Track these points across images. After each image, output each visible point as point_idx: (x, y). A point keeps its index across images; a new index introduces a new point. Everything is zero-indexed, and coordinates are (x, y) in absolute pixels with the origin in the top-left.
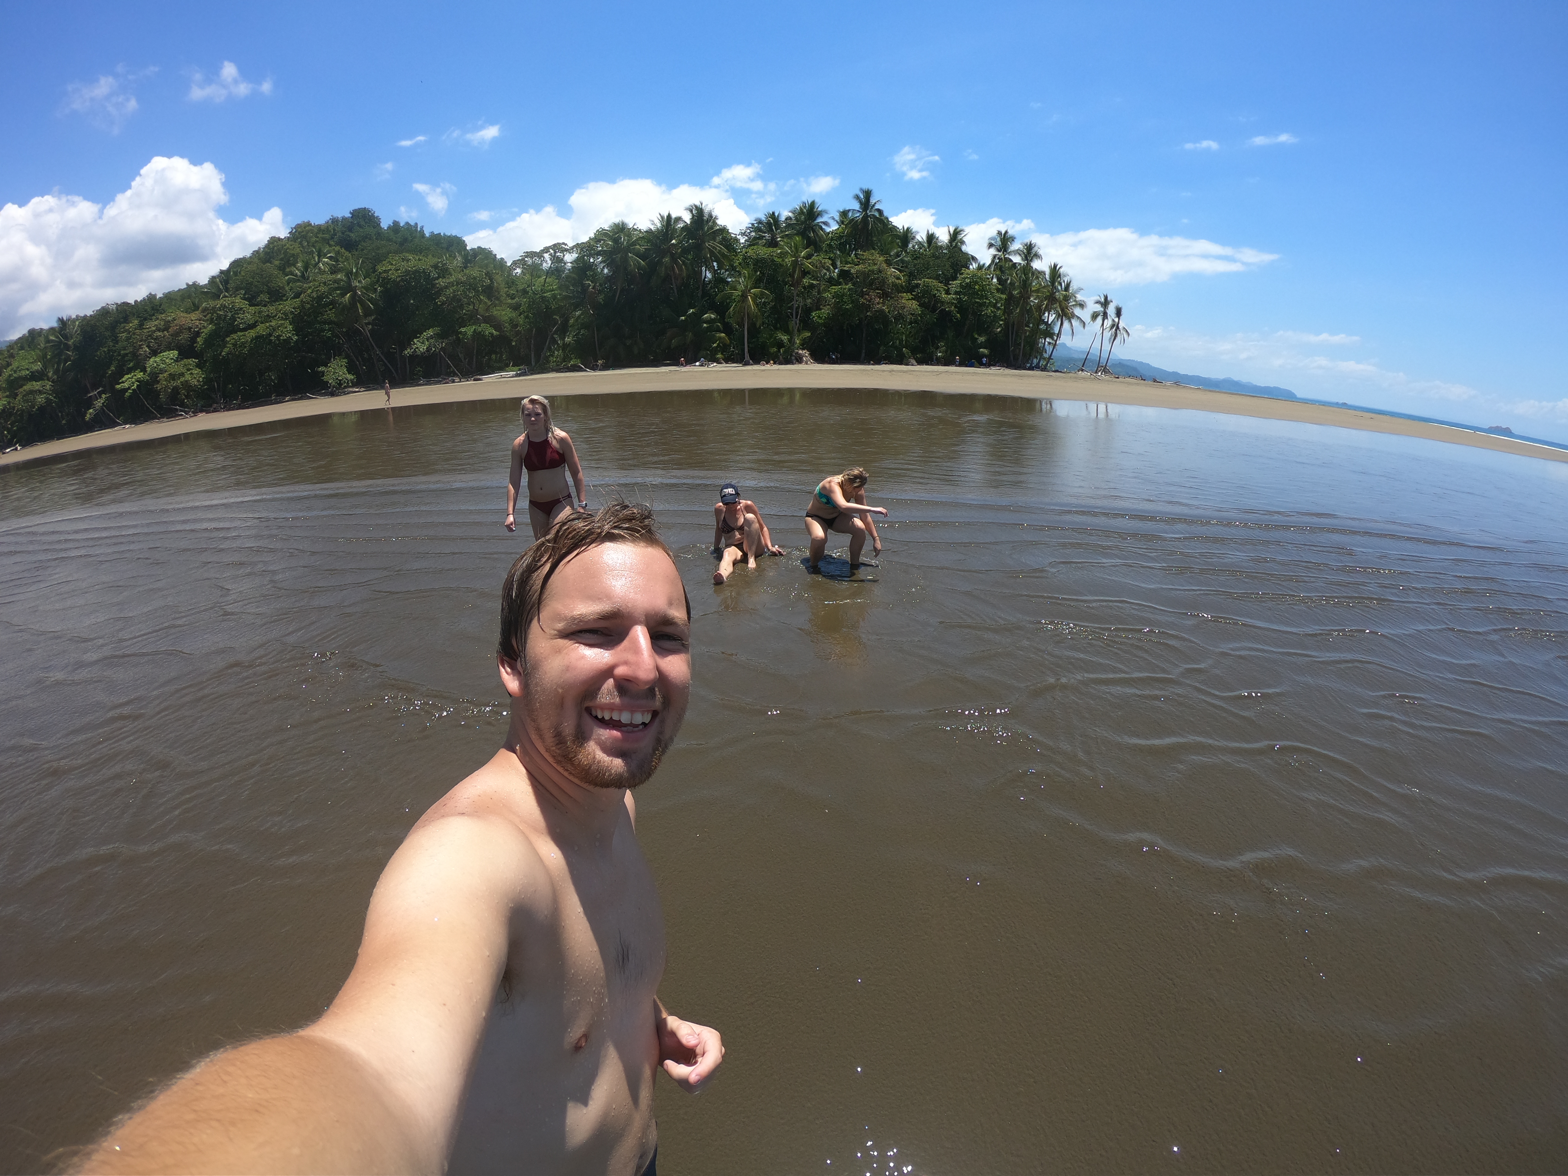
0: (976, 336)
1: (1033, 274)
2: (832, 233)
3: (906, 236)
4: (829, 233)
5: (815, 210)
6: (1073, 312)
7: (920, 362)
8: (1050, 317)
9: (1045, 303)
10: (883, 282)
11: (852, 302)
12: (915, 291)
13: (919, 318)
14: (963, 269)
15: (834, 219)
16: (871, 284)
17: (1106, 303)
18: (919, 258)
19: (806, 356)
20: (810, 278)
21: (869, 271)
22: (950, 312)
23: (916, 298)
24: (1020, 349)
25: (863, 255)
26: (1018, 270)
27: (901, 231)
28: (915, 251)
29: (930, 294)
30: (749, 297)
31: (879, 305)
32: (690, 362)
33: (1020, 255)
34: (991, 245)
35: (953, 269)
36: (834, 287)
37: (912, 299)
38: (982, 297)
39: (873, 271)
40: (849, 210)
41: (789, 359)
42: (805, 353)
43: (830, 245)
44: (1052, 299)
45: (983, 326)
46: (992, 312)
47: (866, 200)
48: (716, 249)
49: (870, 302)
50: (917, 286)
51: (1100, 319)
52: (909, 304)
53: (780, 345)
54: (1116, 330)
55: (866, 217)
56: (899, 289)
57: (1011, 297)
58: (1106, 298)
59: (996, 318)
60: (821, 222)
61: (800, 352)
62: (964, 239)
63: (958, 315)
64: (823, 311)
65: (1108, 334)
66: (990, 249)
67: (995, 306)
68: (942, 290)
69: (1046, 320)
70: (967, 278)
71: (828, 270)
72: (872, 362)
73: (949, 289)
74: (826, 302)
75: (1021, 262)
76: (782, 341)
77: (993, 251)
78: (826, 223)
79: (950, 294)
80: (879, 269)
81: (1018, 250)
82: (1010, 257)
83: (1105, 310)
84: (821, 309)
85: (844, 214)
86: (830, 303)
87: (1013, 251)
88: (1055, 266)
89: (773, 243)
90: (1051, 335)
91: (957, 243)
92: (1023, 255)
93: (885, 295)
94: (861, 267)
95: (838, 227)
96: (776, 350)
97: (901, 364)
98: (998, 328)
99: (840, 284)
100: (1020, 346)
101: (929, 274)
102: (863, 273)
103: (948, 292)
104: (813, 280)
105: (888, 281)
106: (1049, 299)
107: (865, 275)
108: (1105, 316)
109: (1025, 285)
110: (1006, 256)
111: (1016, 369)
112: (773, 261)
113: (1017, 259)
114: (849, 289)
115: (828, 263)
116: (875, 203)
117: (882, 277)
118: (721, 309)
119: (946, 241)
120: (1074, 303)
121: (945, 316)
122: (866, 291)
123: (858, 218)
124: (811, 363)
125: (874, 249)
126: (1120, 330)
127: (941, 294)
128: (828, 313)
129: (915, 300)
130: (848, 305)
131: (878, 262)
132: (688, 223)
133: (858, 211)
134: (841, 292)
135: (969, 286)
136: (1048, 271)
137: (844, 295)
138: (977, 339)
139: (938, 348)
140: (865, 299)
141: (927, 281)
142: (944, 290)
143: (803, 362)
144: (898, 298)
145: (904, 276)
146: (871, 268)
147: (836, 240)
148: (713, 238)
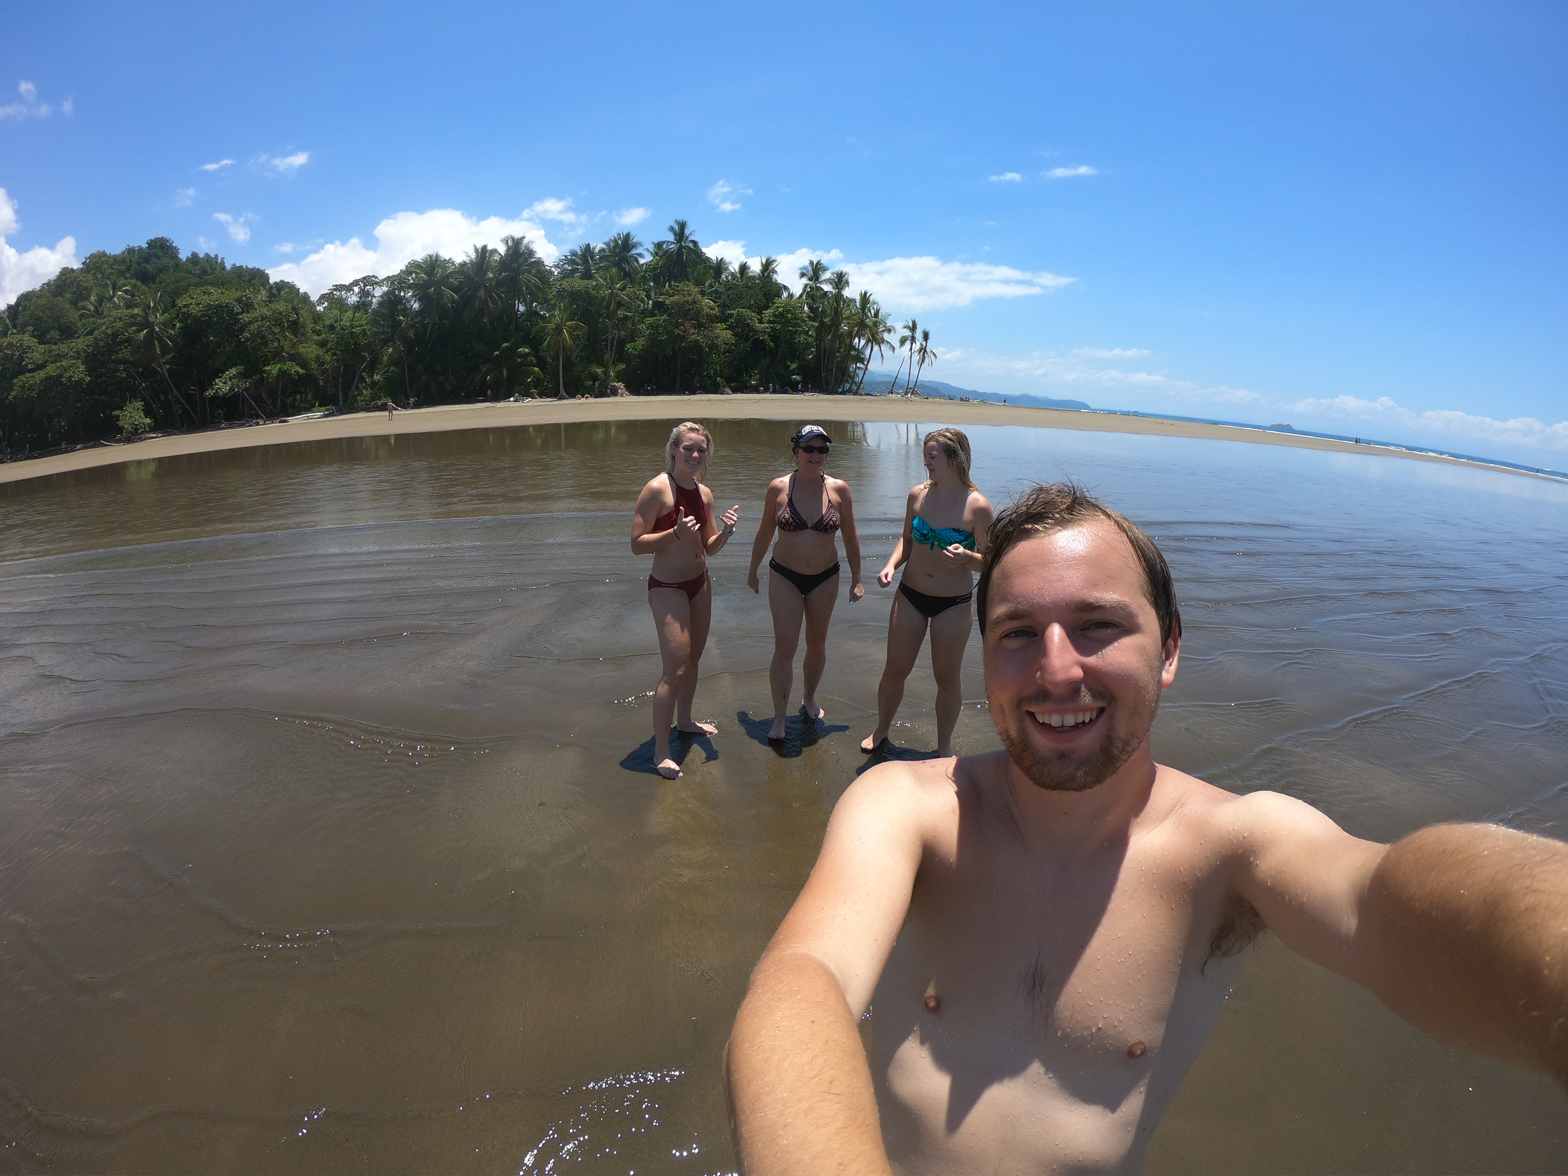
0: (789, 363)
1: (844, 301)
2: (646, 264)
3: (720, 267)
4: (643, 265)
5: (630, 242)
6: (882, 337)
7: (735, 391)
8: (859, 342)
9: (856, 329)
10: (698, 312)
11: (667, 333)
12: (729, 321)
13: (733, 347)
14: (776, 298)
15: (648, 250)
16: (686, 315)
17: (913, 328)
18: (732, 288)
19: (621, 388)
20: (624, 310)
21: (685, 301)
22: (763, 341)
23: (730, 328)
24: (832, 374)
25: (678, 286)
26: (829, 299)
27: (714, 262)
28: (728, 281)
29: (745, 324)
30: (565, 330)
31: (694, 335)
32: (505, 397)
33: (831, 284)
34: (803, 275)
35: (766, 299)
36: (649, 319)
37: (726, 329)
38: (795, 325)
39: (687, 302)
40: (664, 242)
41: (603, 392)
42: (620, 385)
44: (862, 325)
45: (795, 352)
46: (805, 339)
47: (680, 231)
48: (531, 282)
49: (685, 332)
50: (731, 316)
51: (908, 344)
52: (723, 334)
53: (595, 377)
54: (924, 353)
55: (680, 248)
56: (713, 319)
57: (822, 323)
58: (914, 323)
59: (808, 346)
60: (635, 254)
61: (616, 384)
62: (777, 269)
63: (772, 344)
64: (637, 342)
65: (916, 357)
66: (802, 279)
67: (807, 333)
68: (755, 319)
69: (857, 347)
70: (780, 307)
71: (643, 301)
72: (687, 392)
73: (762, 318)
74: (641, 333)
75: (832, 291)
76: (596, 374)
77: (805, 281)
78: (641, 255)
79: (763, 323)
80: (693, 300)
81: (829, 279)
82: (821, 286)
83: (913, 334)
84: (635, 341)
85: (659, 245)
86: (645, 335)
87: (824, 280)
88: (866, 294)
89: (587, 275)
90: (862, 360)
91: (769, 273)
92: (834, 284)
93: (699, 326)
94: (675, 298)
95: (653, 258)
96: (591, 383)
97: (716, 393)
98: (809, 355)
99: (655, 315)
100: (832, 371)
101: (742, 304)
102: (677, 304)
103: (761, 322)
104: (627, 312)
105: (703, 311)
106: (860, 325)
107: (680, 306)
108: (913, 339)
109: (837, 312)
110: (817, 285)
111: (829, 394)
112: (587, 293)
113: (827, 288)
114: (664, 321)
115: (643, 294)
116: (689, 235)
117: (697, 308)
118: (535, 343)
119: (758, 272)
120: (883, 329)
121: (758, 345)
122: (681, 322)
123: (672, 250)
124: (627, 395)
125: (688, 280)
126: (927, 354)
127: (755, 323)
128: (643, 344)
129: (728, 330)
130: (663, 336)
131: (692, 293)
132: (503, 255)
133: (673, 243)
134: (655, 324)
135: (782, 315)
136: (858, 298)
137: (659, 326)
138: (790, 366)
139: (752, 376)
140: (680, 330)
141: (741, 311)
142: (758, 319)
143: (618, 395)
144: (712, 328)
145: (718, 306)
146: (686, 299)
147: (650, 272)
148: (529, 272)
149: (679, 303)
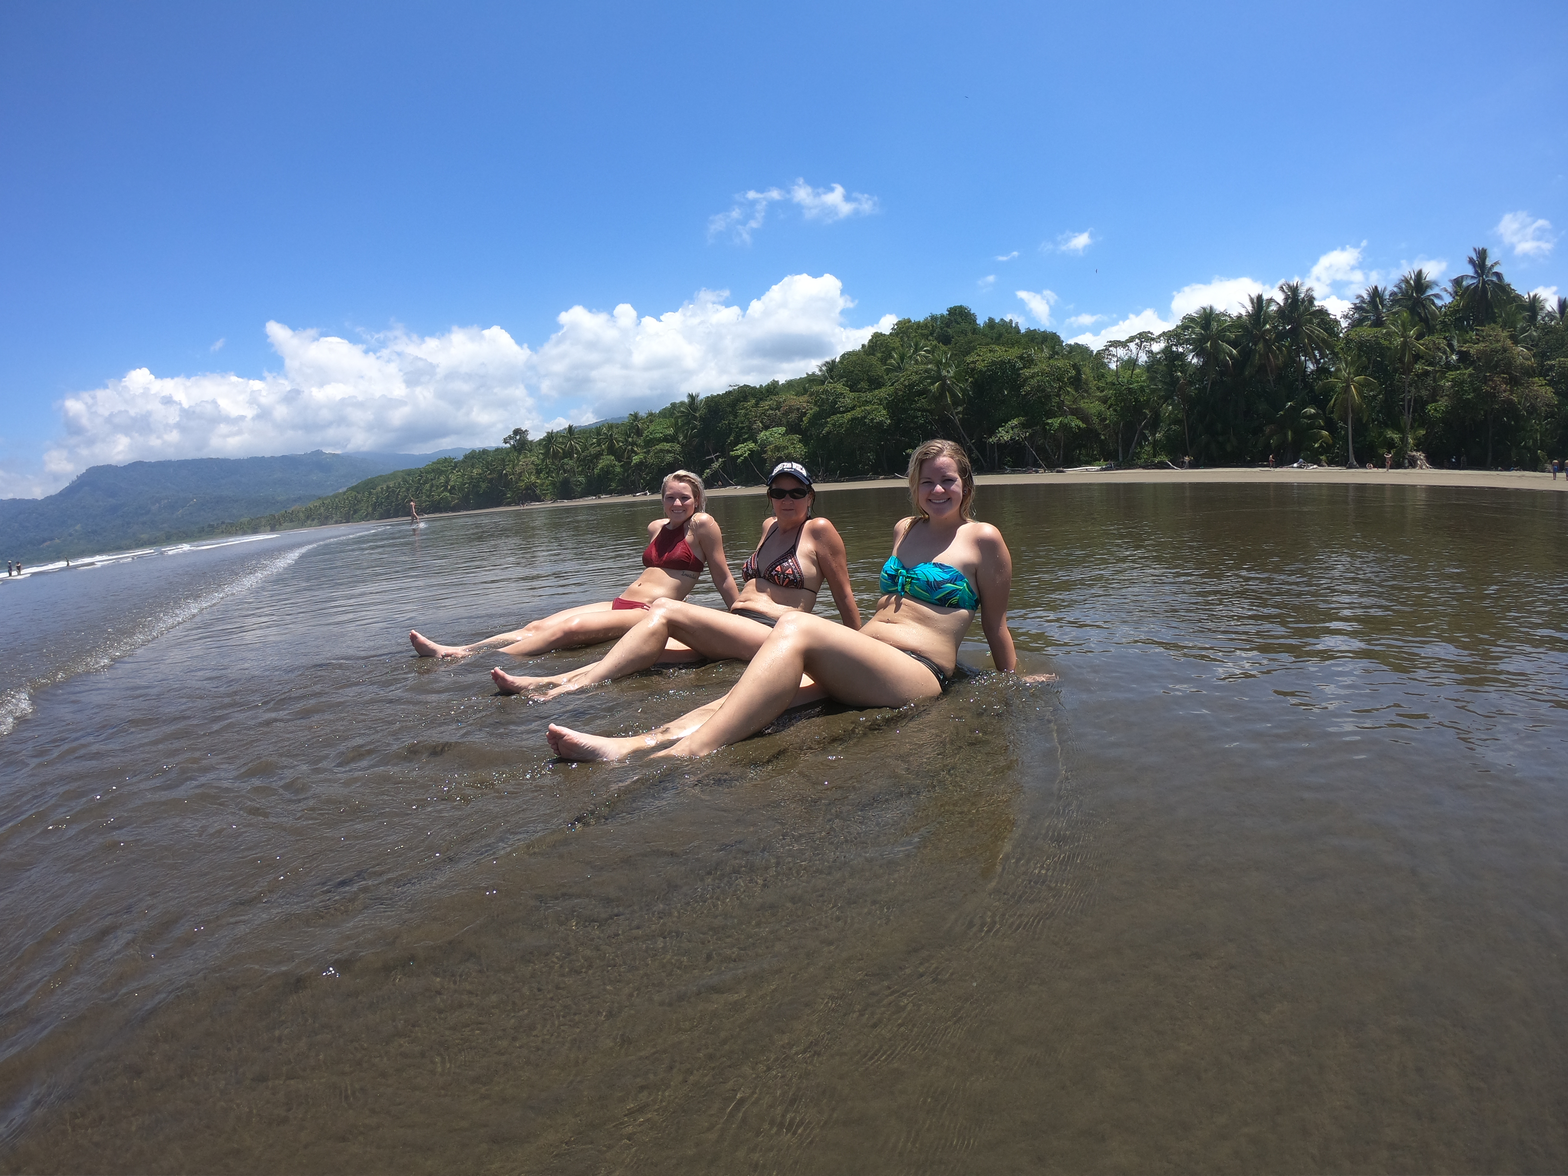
2: (1445, 306)
3: (1534, 305)
4: (1441, 307)
11: (1474, 391)
12: (1548, 375)
13: (1556, 410)
15: (1445, 290)
16: (1497, 366)
18: (1551, 331)
19: (1421, 459)
20: (1423, 363)
21: (1492, 350)
23: (1550, 383)
25: (1482, 331)
27: (1527, 300)
28: (1546, 324)
30: (1352, 386)
32: (1289, 462)
36: (1452, 373)
37: (1546, 384)
39: (1496, 351)
40: (1462, 277)
42: (1420, 455)
43: (1443, 322)
48: (1314, 333)
52: (1542, 391)
55: (1484, 282)
61: (1414, 453)
64: (1440, 403)
71: (1445, 353)
72: (1500, 468)
74: (1443, 392)
76: (1392, 440)
78: (1437, 296)
80: (1503, 347)
84: (1437, 401)
85: (1457, 282)
86: (1448, 393)
94: (1481, 346)
95: (1451, 298)
97: (1535, 469)
99: (1458, 368)
102: (1484, 352)
104: (1427, 366)
105: (1515, 361)
107: (1487, 356)
114: (1470, 375)
117: (1508, 357)
118: (1320, 400)
122: (1490, 375)
123: (1474, 286)
124: (1427, 467)
125: (1495, 322)
128: (1447, 405)
129: (1550, 386)
130: (1469, 395)
131: (1501, 339)
132: (1282, 304)
133: (1473, 277)
134: (1461, 379)
137: (1463, 382)
140: (1489, 386)
141: (1563, 361)
143: (1418, 466)
144: (1527, 383)
145: (1534, 356)
146: (1494, 346)
147: (1451, 316)
148: (1311, 322)
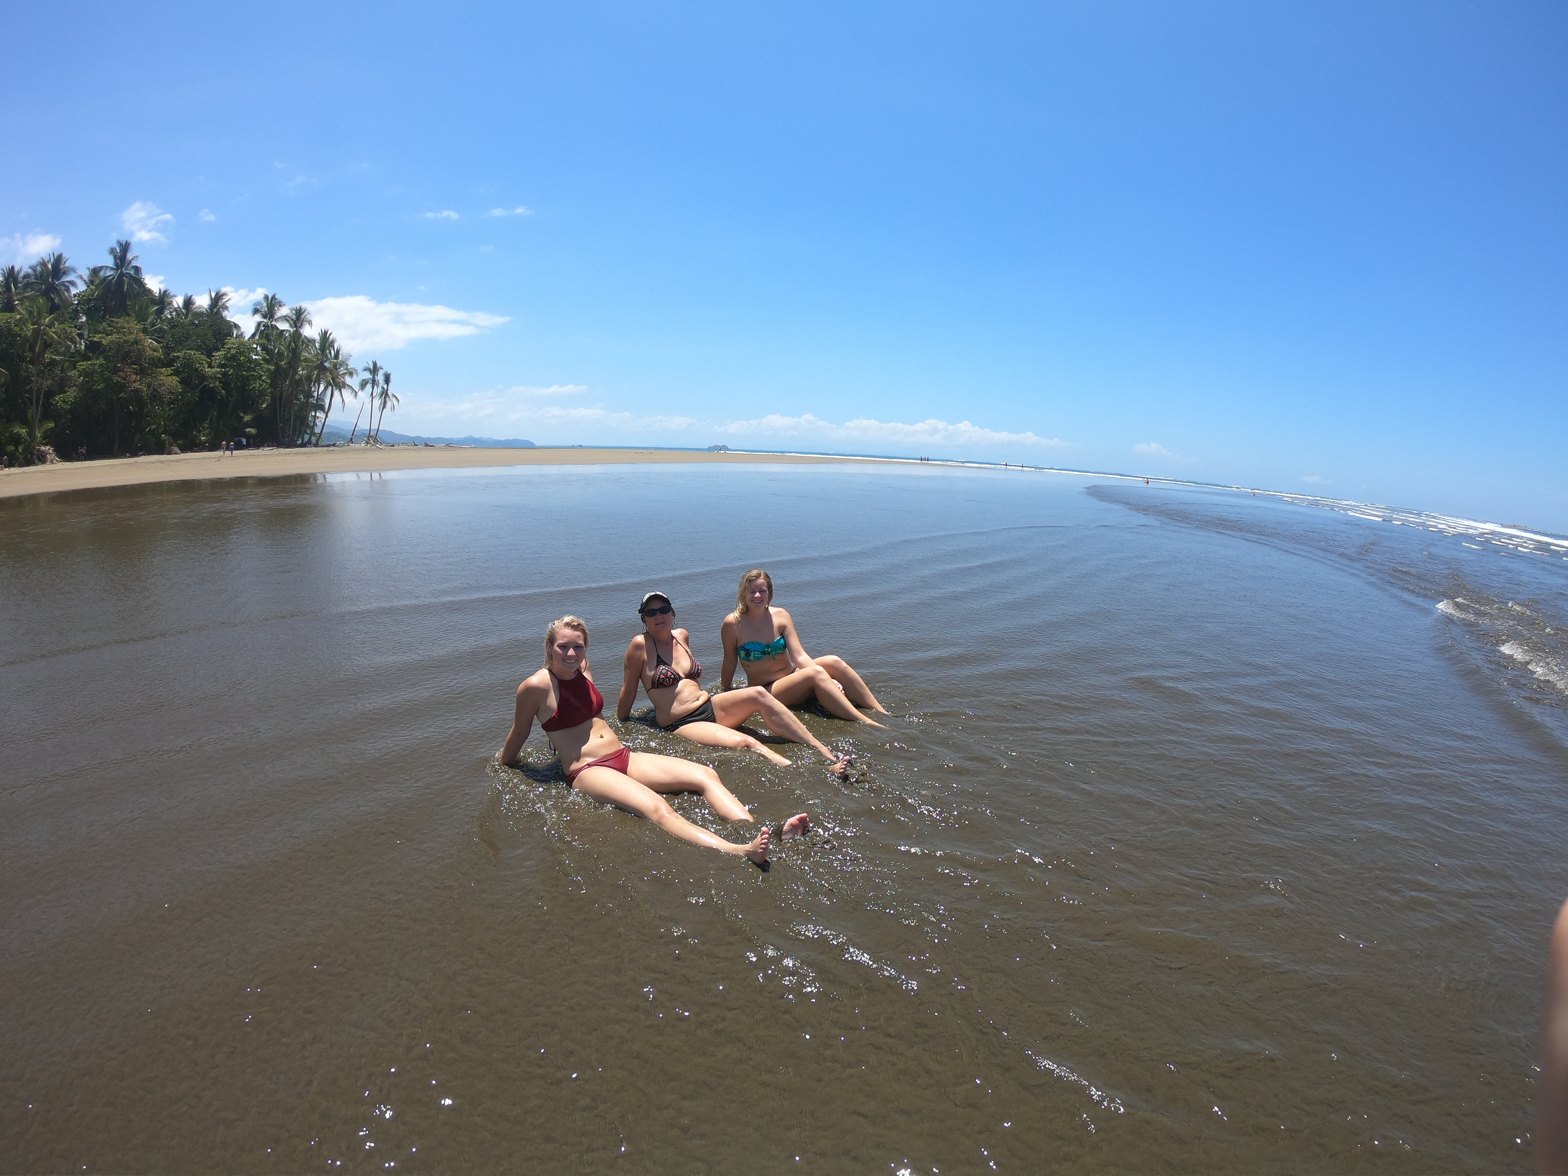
0: (242, 415)
1: (303, 341)
2: (79, 294)
3: (163, 300)
4: (75, 296)
6: (343, 380)
7: (184, 450)
8: (319, 388)
9: (316, 372)
11: (104, 381)
12: (174, 366)
13: (180, 397)
14: (228, 338)
15: (81, 278)
16: (127, 355)
17: (374, 370)
18: (177, 326)
19: (50, 454)
22: (213, 388)
23: (176, 373)
24: (290, 424)
25: (117, 323)
26: (286, 338)
27: (157, 295)
28: (172, 318)
29: (192, 367)
31: (136, 383)
33: (287, 320)
34: (256, 311)
35: (216, 338)
37: (171, 375)
38: (249, 369)
39: (126, 342)
40: (101, 268)
41: (31, 458)
42: (49, 450)
44: (321, 368)
45: (248, 401)
46: (259, 386)
49: (124, 379)
50: (177, 359)
51: (369, 386)
52: (168, 380)
53: (17, 440)
54: (385, 398)
55: (122, 275)
56: (156, 363)
58: (375, 364)
59: (262, 393)
61: (43, 448)
62: (227, 304)
63: (223, 391)
64: (68, 393)
65: (377, 402)
66: (255, 316)
67: (261, 378)
68: (204, 362)
69: (315, 394)
70: (233, 348)
71: (75, 343)
72: (128, 454)
73: (212, 361)
74: (71, 382)
75: (290, 329)
77: (258, 318)
78: (73, 283)
79: (212, 368)
80: (135, 339)
81: (285, 316)
82: (277, 325)
83: (374, 377)
84: (65, 392)
85: (95, 272)
86: (77, 383)
87: (281, 317)
88: (326, 333)
89: (10, 310)
90: (321, 408)
91: (219, 309)
92: (291, 322)
93: (142, 372)
94: (114, 337)
95: (86, 288)
98: (262, 404)
99: (89, 359)
100: (290, 421)
101: (189, 345)
102: (116, 344)
103: (210, 366)
107: (119, 346)
108: (374, 382)
109: (295, 354)
110: (273, 323)
111: (287, 448)
112: (9, 330)
113: (283, 326)
114: (99, 365)
115: (74, 332)
117: (138, 349)
119: (206, 307)
120: (344, 372)
121: (208, 394)
122: (121, 366)
123: (111, 278)
124: (57, 461)
125: (128, 315)
126: (389, 398)
127: (204, 367)
128: (75, 396)
129: (175, 376)
130: (99, 385)
131: (134, 331)
133: (112, 269)
134: (90, 369)
135: (233, 358)
136: (317, 338)
137: (93, 372)
138: (243, 417)
139: (201, 431)
140: (119, 376)
141: (188, 353)
142: (208, 363)
143: (47, 461)
144: (155, 373)
145: (161, 348)
146: (126, 338)
147: (84, 305)
149: (118, 343)
